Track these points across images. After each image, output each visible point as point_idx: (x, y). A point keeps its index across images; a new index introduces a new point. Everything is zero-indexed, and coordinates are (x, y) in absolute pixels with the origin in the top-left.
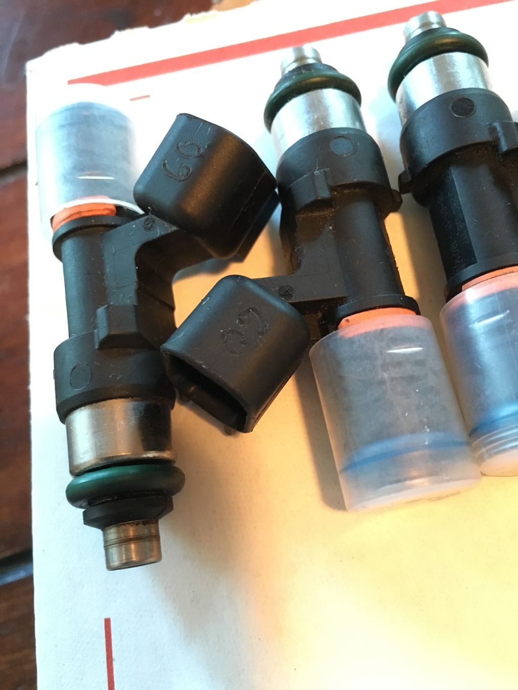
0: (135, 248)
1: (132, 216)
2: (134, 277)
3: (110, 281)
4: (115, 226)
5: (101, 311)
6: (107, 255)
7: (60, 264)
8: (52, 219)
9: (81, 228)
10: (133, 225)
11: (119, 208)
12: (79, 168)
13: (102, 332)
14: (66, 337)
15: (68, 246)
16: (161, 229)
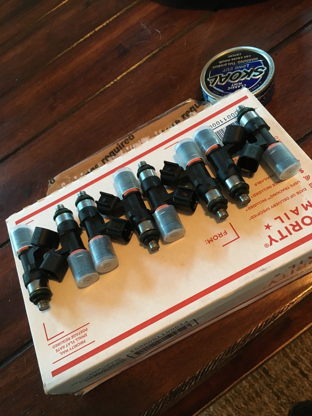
0: (33, 253)
1: (32, 247)
2: (34, 258)
3: (30, 261)
4: (29, 250)
5: (29, 266)
6: (28, 256)
7: (21, 261)
8: (17, 252)
9: (22, 253)
10: (32, 249)
11: (29, 247)
12: (20, 242)
13: (29, 270)
14: (24, 272)
15: (21, 257)
16: (37, 248)
